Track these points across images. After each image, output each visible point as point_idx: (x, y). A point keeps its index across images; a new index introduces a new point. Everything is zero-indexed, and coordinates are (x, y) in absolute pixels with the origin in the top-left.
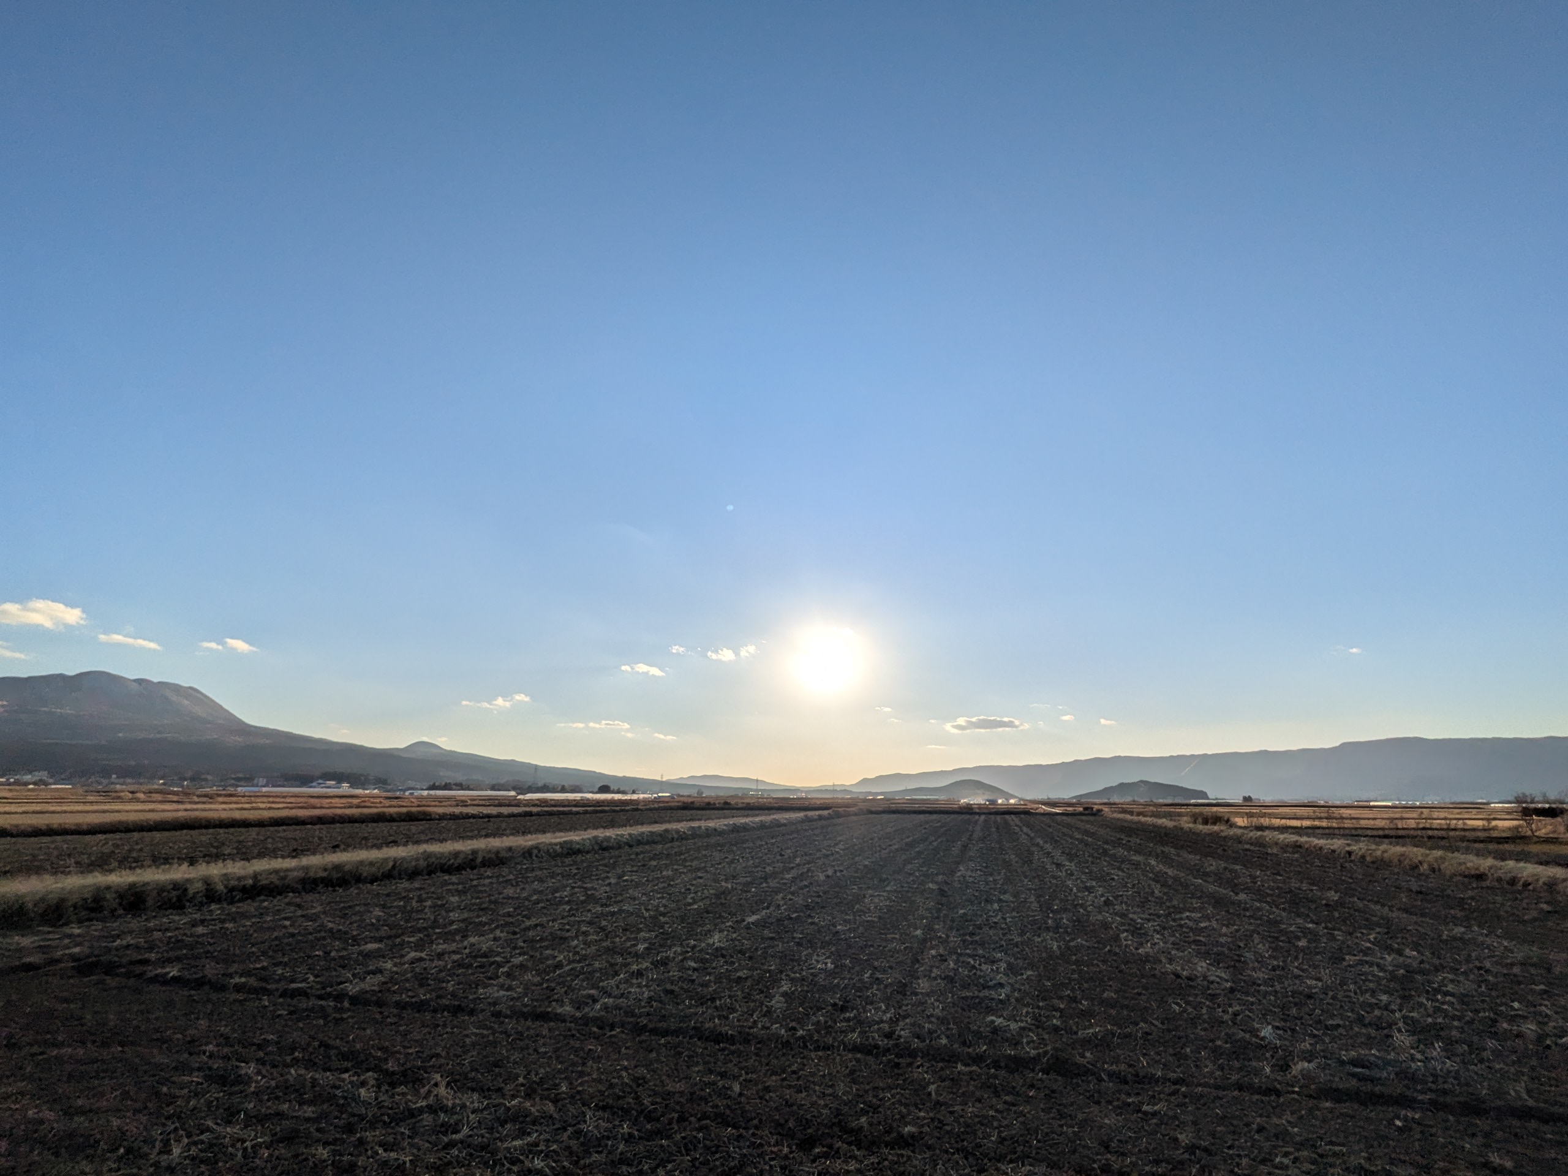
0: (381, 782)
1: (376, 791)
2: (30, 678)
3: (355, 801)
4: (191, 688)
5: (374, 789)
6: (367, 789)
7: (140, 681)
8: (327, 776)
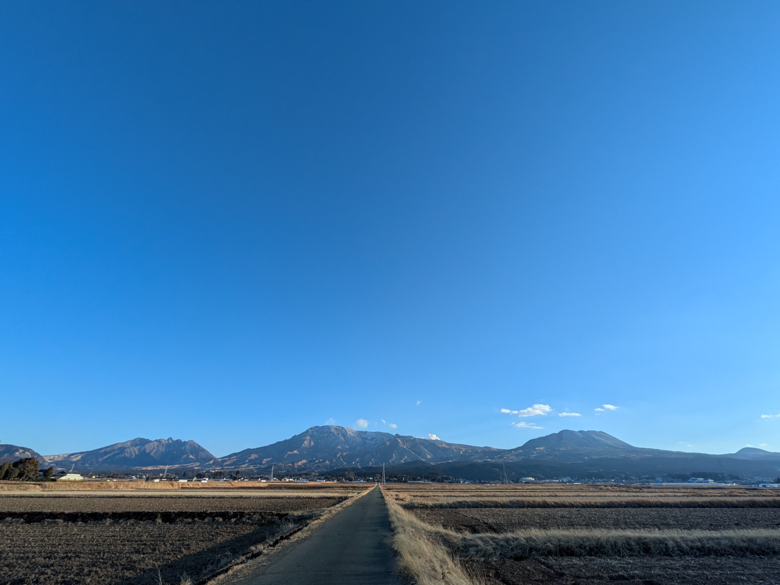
0: (734, 478)
1: (734, 484)
2: (546, 436)
3: (726, 492)
4: (600, 432)
5: (733, 483)
6: (728, 483)
7: (580, 432)
8: (697, 475)
